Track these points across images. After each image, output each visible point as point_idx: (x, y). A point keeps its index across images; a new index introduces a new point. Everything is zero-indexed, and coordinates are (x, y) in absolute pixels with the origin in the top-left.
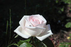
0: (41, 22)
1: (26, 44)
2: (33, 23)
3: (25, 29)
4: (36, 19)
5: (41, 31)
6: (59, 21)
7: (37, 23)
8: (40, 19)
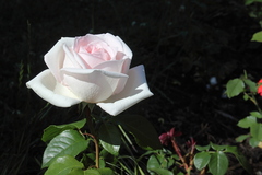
0: (113, 56)
1: (71, 137)
2: (86, 57)
3: (62, 78)
4: (99, 46)
5: (114, 86)
6: (213, 80)
7: (101, 59)
8: (112, 47)
